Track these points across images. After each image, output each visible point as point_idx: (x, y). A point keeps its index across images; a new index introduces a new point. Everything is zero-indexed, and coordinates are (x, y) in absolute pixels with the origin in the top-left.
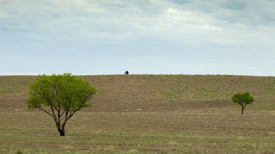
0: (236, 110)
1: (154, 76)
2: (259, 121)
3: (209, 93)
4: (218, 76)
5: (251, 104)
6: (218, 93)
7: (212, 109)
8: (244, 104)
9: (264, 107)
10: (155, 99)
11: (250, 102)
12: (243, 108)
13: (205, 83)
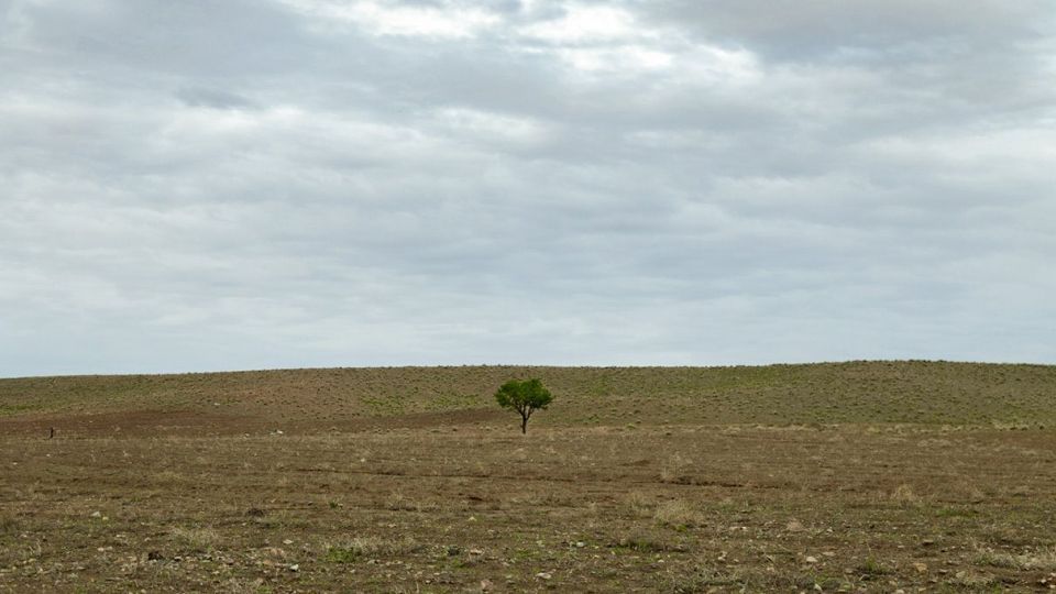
0: (511, 429)
1: (354, 370)
2: (566, 446)
3: (462, 399)
4: (484, 367)
5: (545, 409)
6: (480, 400)
7: (454, 427)
8: (528, 408)
9: (576, 421)
10: (343, 412)
11: (541, 402)
12: (525, 420)
13: (455, 381)
